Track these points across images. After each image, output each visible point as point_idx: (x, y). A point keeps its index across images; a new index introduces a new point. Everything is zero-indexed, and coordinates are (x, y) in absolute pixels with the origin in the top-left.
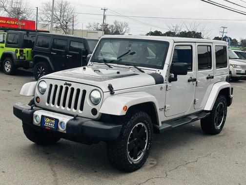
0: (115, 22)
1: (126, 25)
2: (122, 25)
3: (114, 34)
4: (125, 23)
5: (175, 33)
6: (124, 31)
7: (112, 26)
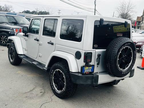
0: (5, 5)
1: (11, 7)
2: (9, 7)
3: (5, 11)
4: (10, 5)
5: (37, 12)
6: (10, 10)
7: (4, 7)
